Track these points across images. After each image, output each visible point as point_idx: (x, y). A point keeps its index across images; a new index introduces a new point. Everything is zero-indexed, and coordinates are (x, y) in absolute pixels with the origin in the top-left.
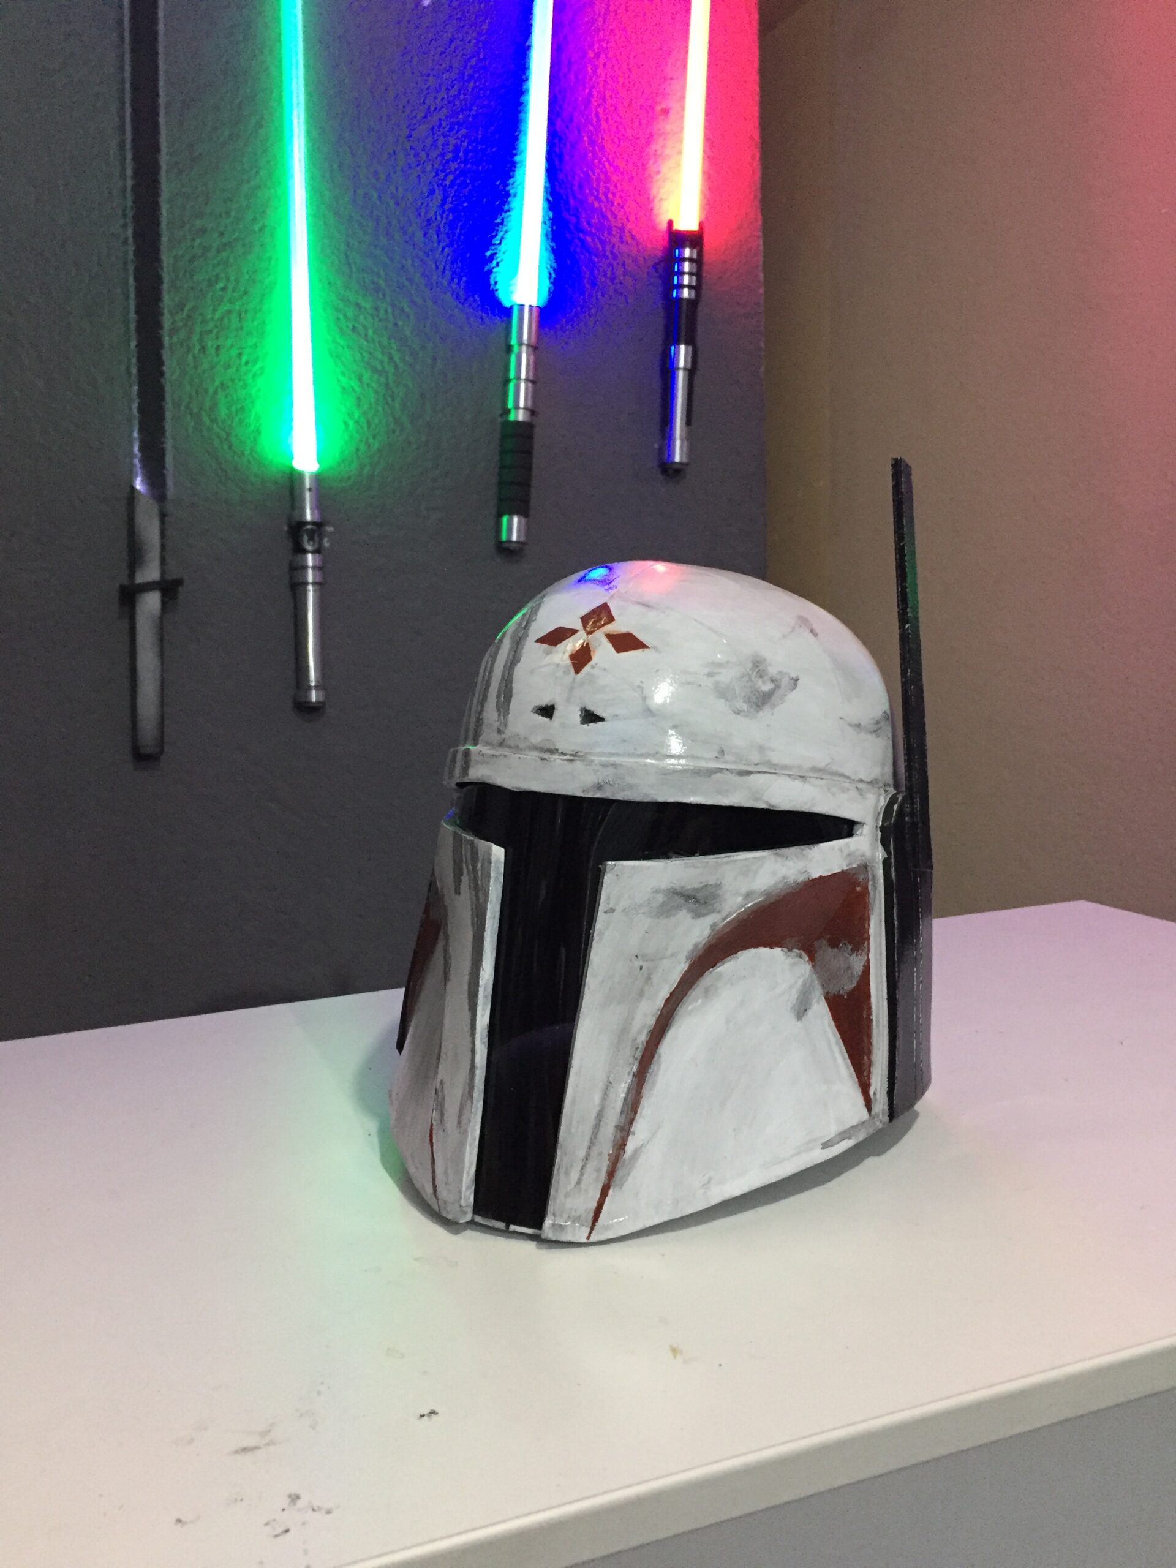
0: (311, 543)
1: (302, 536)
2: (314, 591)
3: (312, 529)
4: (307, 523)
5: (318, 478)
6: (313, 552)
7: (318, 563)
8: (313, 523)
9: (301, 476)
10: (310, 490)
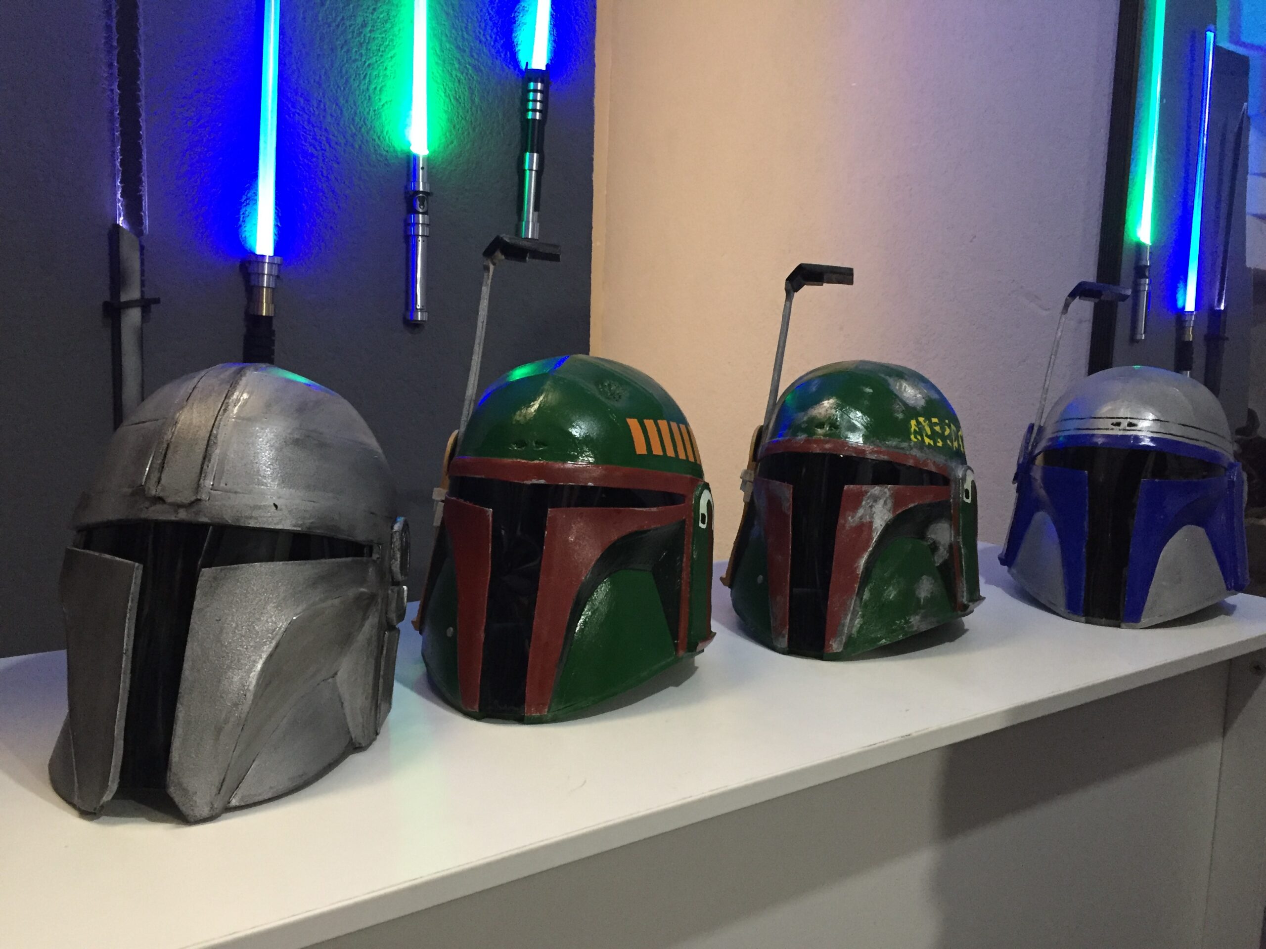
0: (422, 207)
1: (416, 201)
2: (423, 241)
3: (423, 197)
4: (419, 192)
5: (428, 160)
6: (422, 213)
7: (427, 222)
8: (423, 192)
9: (415, 159)
10: (423, 168)
